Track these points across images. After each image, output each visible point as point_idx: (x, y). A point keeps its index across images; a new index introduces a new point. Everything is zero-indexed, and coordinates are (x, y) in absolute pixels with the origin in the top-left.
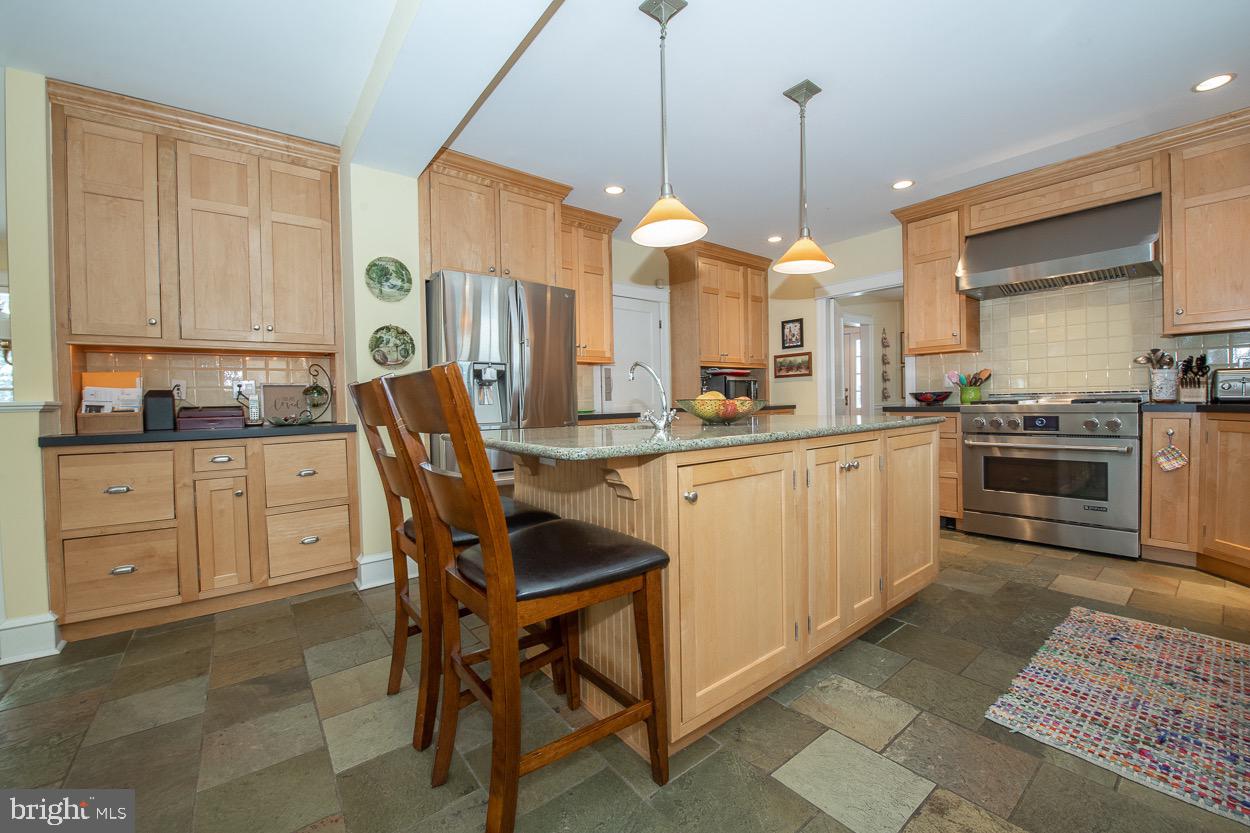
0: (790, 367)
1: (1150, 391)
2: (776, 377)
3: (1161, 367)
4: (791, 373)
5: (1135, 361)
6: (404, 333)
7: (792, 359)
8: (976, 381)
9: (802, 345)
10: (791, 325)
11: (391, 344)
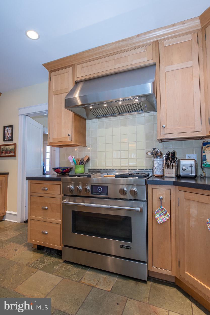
0: (6, 152)
1: (153, 170)
3: (157, 158)
4: (7, 155)
5: (147, 154)
7: (7, 147)
8: (82, 162)
9: (12, 140)
10: (8, 128)
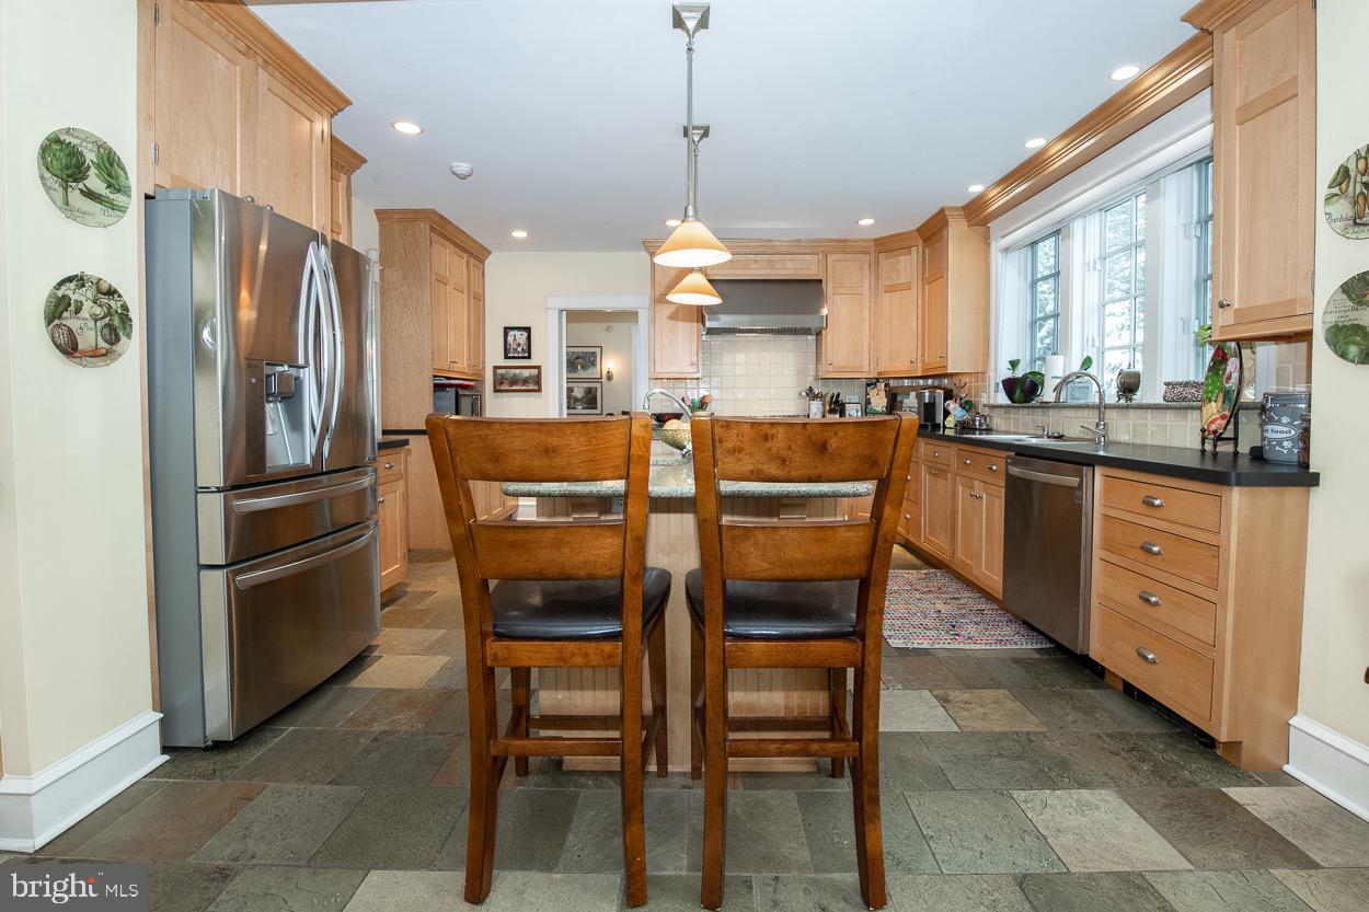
0: (514, 381)
2: (496, 391)
3: (815, 399)
4: (514, 388)
5: (800, 394)
6: (111, 292)
7: (517, 371)
8: (702, 405)
9: (529, 357)
10: (516, 332)
11: (85, 313)
